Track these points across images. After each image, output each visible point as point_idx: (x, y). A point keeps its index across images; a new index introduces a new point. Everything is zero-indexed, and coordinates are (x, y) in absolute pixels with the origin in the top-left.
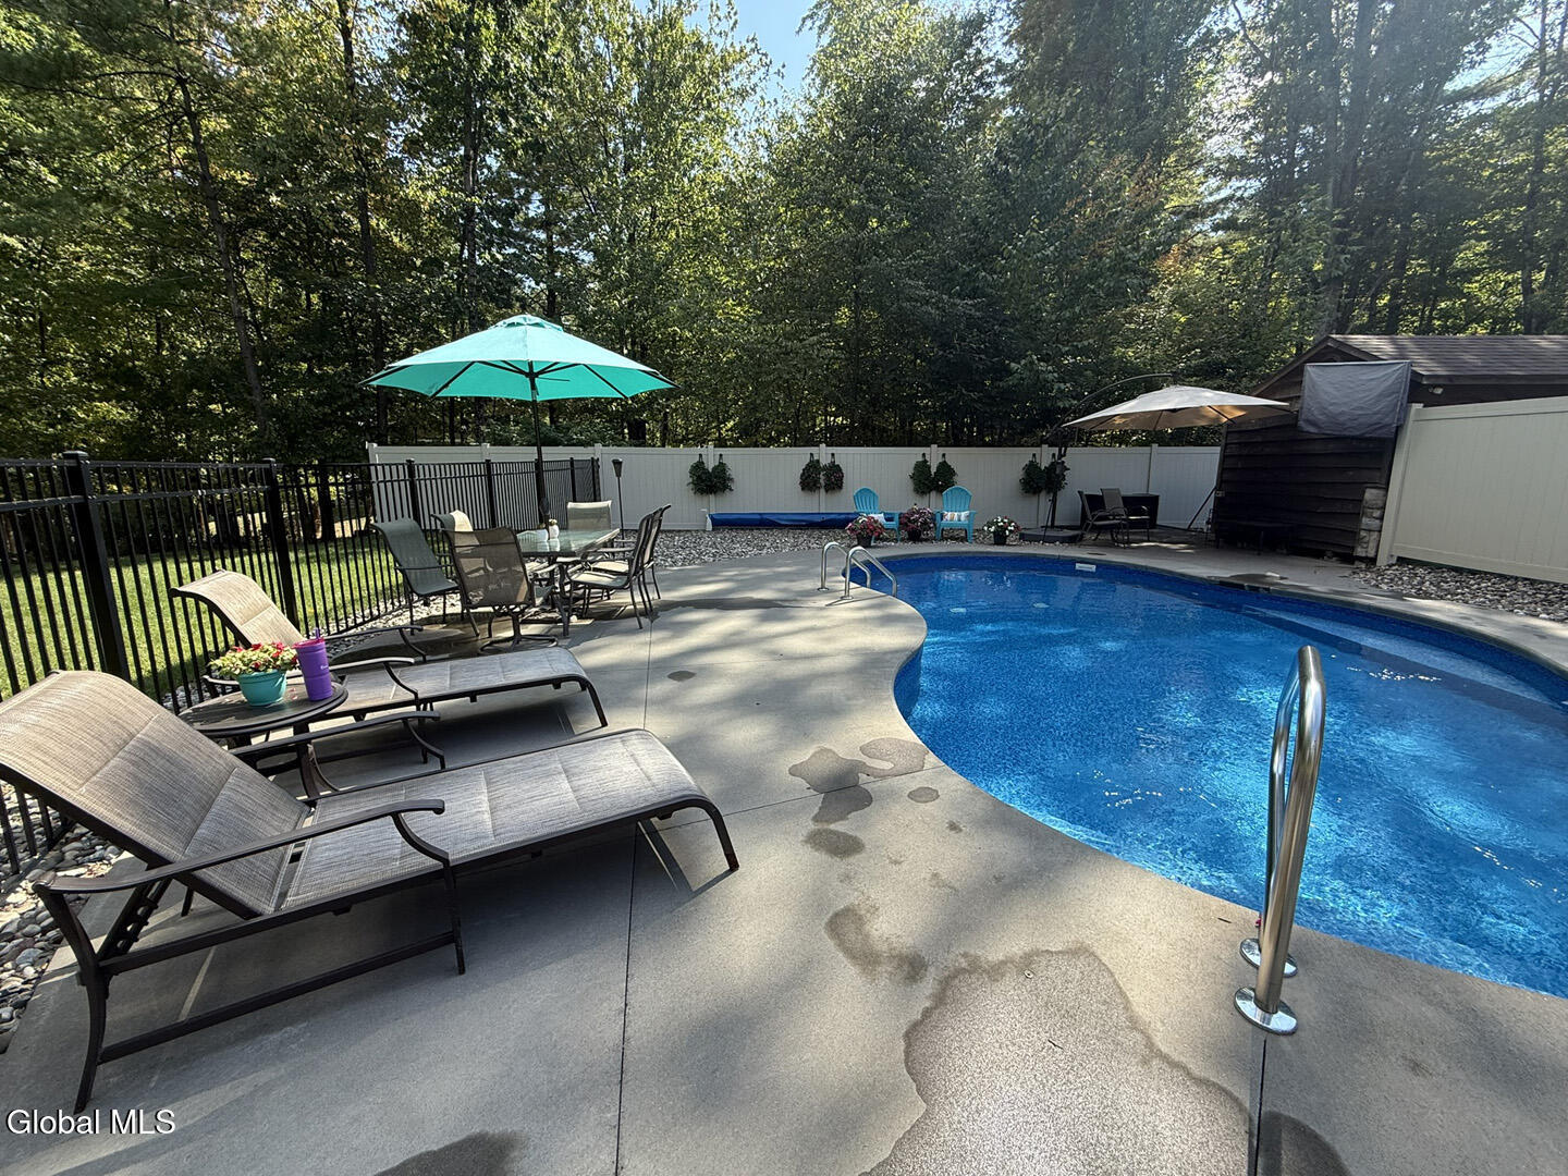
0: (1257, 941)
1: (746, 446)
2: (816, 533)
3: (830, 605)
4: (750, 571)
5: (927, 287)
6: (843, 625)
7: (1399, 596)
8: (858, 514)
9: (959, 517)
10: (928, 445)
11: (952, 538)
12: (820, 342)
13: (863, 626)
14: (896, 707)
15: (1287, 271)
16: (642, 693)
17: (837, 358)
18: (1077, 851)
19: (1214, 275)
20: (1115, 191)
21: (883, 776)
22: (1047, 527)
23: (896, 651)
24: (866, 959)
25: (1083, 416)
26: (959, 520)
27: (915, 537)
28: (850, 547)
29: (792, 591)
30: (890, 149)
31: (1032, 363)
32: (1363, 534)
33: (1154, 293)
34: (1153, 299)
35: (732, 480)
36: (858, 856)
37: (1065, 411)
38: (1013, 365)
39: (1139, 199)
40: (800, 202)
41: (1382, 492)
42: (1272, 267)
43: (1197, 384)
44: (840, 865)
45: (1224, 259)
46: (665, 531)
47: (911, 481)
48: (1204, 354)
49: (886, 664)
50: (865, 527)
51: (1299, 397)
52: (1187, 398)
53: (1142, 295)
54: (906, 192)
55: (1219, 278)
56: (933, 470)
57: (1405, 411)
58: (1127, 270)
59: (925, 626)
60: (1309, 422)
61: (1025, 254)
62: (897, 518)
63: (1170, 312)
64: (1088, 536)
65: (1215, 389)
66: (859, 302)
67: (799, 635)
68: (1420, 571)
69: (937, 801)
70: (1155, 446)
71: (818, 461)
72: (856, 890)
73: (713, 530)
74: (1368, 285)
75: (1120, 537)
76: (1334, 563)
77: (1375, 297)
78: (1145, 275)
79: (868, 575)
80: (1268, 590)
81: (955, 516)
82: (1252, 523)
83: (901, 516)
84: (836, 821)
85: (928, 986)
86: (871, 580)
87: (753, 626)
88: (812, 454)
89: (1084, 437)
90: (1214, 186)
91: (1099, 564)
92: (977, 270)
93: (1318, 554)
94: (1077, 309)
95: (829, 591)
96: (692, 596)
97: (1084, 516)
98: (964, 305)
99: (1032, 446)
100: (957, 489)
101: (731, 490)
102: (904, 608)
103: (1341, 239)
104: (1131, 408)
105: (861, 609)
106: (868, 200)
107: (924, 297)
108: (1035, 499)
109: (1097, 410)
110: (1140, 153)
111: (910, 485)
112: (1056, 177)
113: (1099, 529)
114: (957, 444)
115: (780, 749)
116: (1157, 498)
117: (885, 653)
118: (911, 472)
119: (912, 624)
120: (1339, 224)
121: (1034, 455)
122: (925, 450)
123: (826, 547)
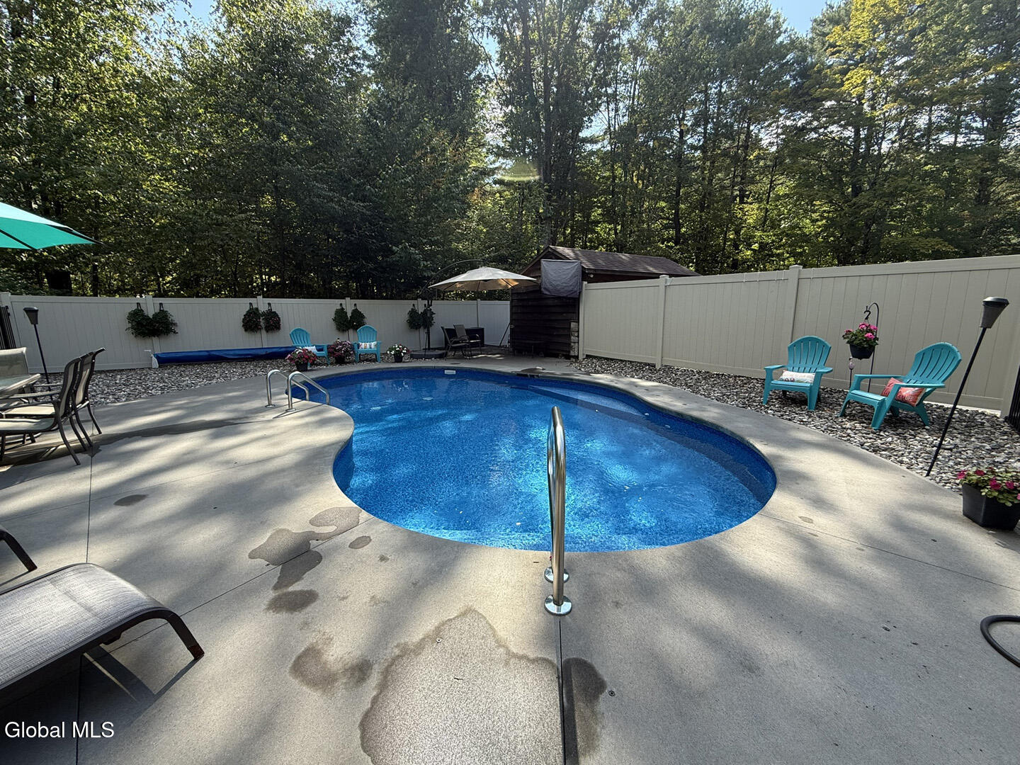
0: (551, 568)
1: (189, 297)
2: (261, 363)
3: (277, 417)
4: (201, 398)
5: (330, 190)
6: (289, 430)
7: (588, 373)
8: (295, 347)
9: (370, 346)
10: (344, 298)
11: (367, 360)
12: (246, 219)
13: (305, 429)
14: (335, 484)
15: (529, 211)
16: (83, 525)
17: (265, 233)
18: (460, 547)
19: (497, 208)
20: (442, 151)
21: (329, 537)
22: (425, 349)
23: (333, 444)
24: (324, 681)
25: (439, 282)
26: (371, 348)
27: (341, 361)
28: (291, 372)
29: (243, 411)
30: (291, 88)
31: (406, 247)
32: (572, 344)
33: (469, 214)
34: (469, 217)
35: (175, 324)
36: (313, 605)
37: (429, 278)
38: (394, 248)
39: (456, 158)
40: (218, 108)
41: (577, 324)
42: (522, 207)
43: (495, 267)
44: (299, 616)
45: (501, 200)
46: (101, 372)
47: (333, 322)
48: (497, 250)
49: (326, 455)
50: (301, 356)
51: (540, 276)
52: (491, 274)
53: (463, 214)
54: (307, 121)
55: (499, 210)
56: (349, 315)
57: (581, 285)
58: (453, 198)
59: (353, 422)
60: (545, 288)
61: (394, 179)
62: (325, 349)
63: (478, 225)
64: (449, 353)
65: (504, 270)
66: (278, 193)
67: (248, 446)
68: (594, 360)
69: (370, 544)
70: (479, 300)
71: (257, 309)
72: (314, 631)
73: (159, 367)
74: (562, 222)
75: (467, 353)
76: (563, 359)
77: (565, 229)
78: (464, 202)
79: (307, 392)
80: (538, 376)
81: (367, 345)
82: (527, 342)
83: (329, 347)
84: (293, 583)
85: (374, 679)
86: (309, 396)
87: (206, 444)
88: (251, 304)
89: (441, 294)
90: (492, 160)
91: (457, 370)
92: (364, 184)
93: (556, 356)
94: (429, 217)
95: (275, 407)
96: (134, 428)
97: (446, 342)
98: (358, 206)
99: (412, 299)
100: (367, 327)
101: (175, 332)
102: (336, 412)
103: (549, 198)
104: (464, 278)
105: (302, 417)
106: (278, 119)
107: (329, 196)
108: (417, 332)
109: (446, 279)
110: (453, 131)
111: (333, 326)
112: (408, 135)
113: (455, 349)
114: (364, 297)
115: (239, 540)
116: (483, 329)
117: (325, 447)
118: (333, 316)
119: (344, 423)
120: (547, 190)
121: (414, 305)
122: (342, 301)
123: (269, 374)
